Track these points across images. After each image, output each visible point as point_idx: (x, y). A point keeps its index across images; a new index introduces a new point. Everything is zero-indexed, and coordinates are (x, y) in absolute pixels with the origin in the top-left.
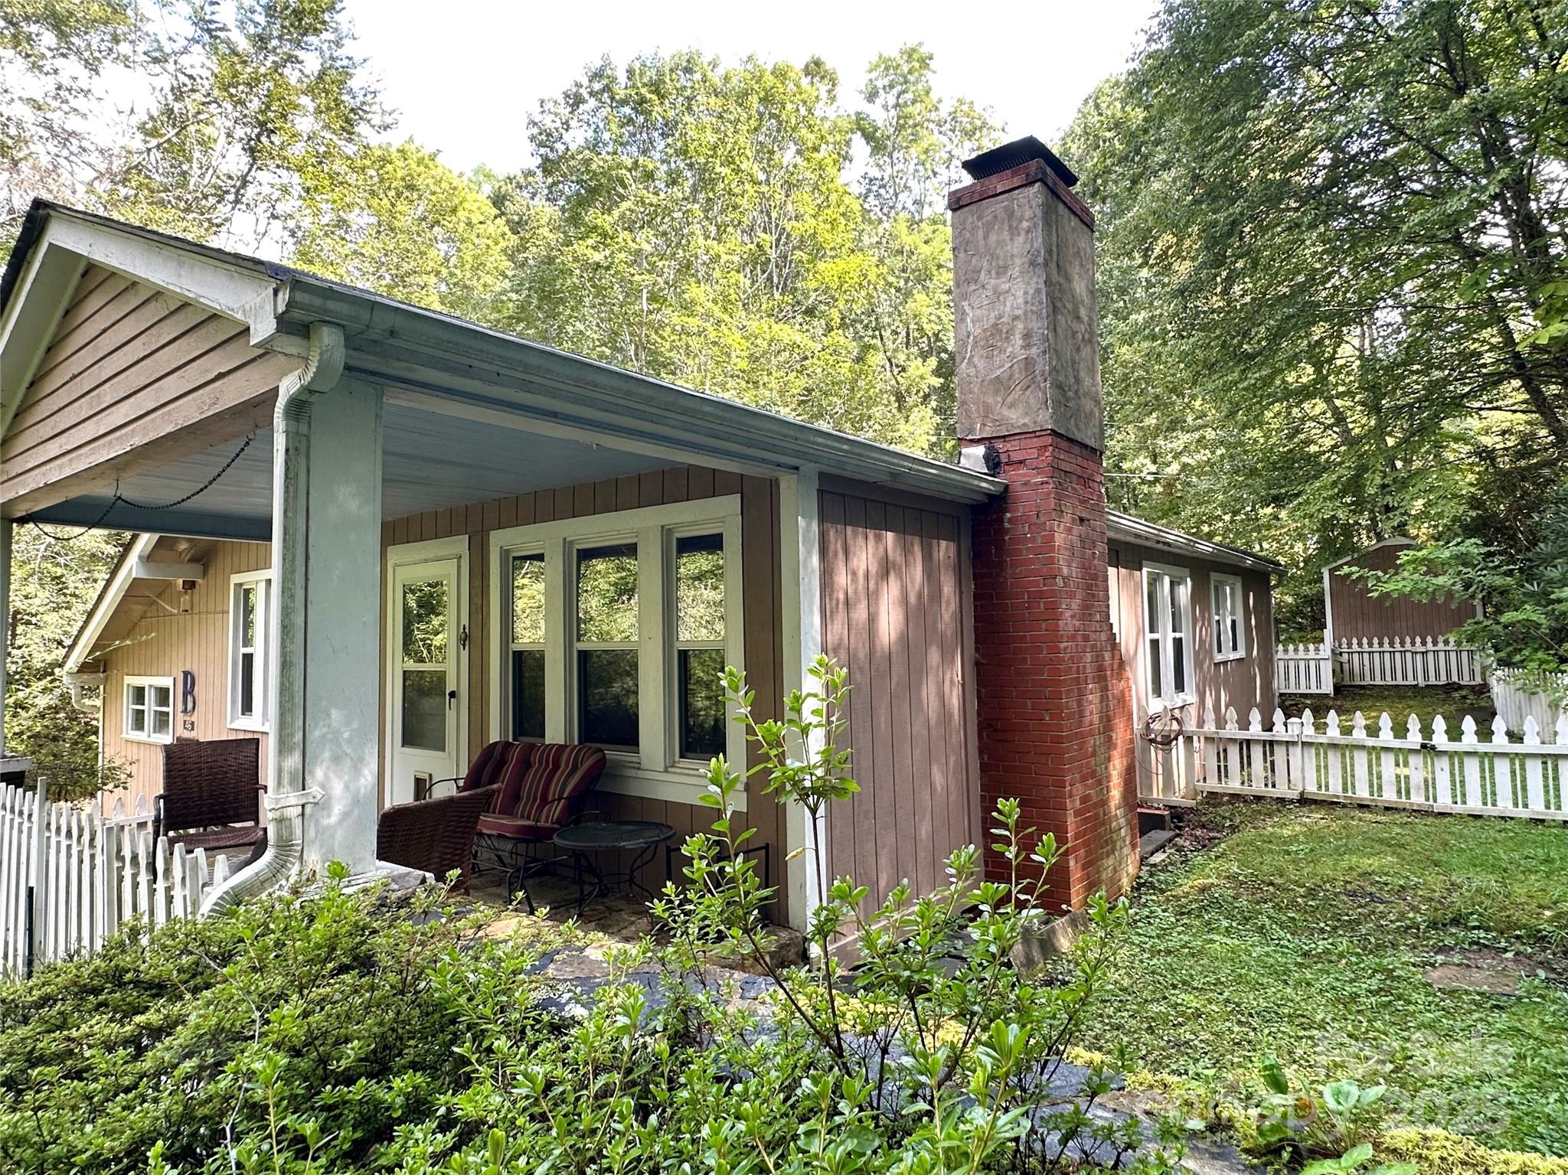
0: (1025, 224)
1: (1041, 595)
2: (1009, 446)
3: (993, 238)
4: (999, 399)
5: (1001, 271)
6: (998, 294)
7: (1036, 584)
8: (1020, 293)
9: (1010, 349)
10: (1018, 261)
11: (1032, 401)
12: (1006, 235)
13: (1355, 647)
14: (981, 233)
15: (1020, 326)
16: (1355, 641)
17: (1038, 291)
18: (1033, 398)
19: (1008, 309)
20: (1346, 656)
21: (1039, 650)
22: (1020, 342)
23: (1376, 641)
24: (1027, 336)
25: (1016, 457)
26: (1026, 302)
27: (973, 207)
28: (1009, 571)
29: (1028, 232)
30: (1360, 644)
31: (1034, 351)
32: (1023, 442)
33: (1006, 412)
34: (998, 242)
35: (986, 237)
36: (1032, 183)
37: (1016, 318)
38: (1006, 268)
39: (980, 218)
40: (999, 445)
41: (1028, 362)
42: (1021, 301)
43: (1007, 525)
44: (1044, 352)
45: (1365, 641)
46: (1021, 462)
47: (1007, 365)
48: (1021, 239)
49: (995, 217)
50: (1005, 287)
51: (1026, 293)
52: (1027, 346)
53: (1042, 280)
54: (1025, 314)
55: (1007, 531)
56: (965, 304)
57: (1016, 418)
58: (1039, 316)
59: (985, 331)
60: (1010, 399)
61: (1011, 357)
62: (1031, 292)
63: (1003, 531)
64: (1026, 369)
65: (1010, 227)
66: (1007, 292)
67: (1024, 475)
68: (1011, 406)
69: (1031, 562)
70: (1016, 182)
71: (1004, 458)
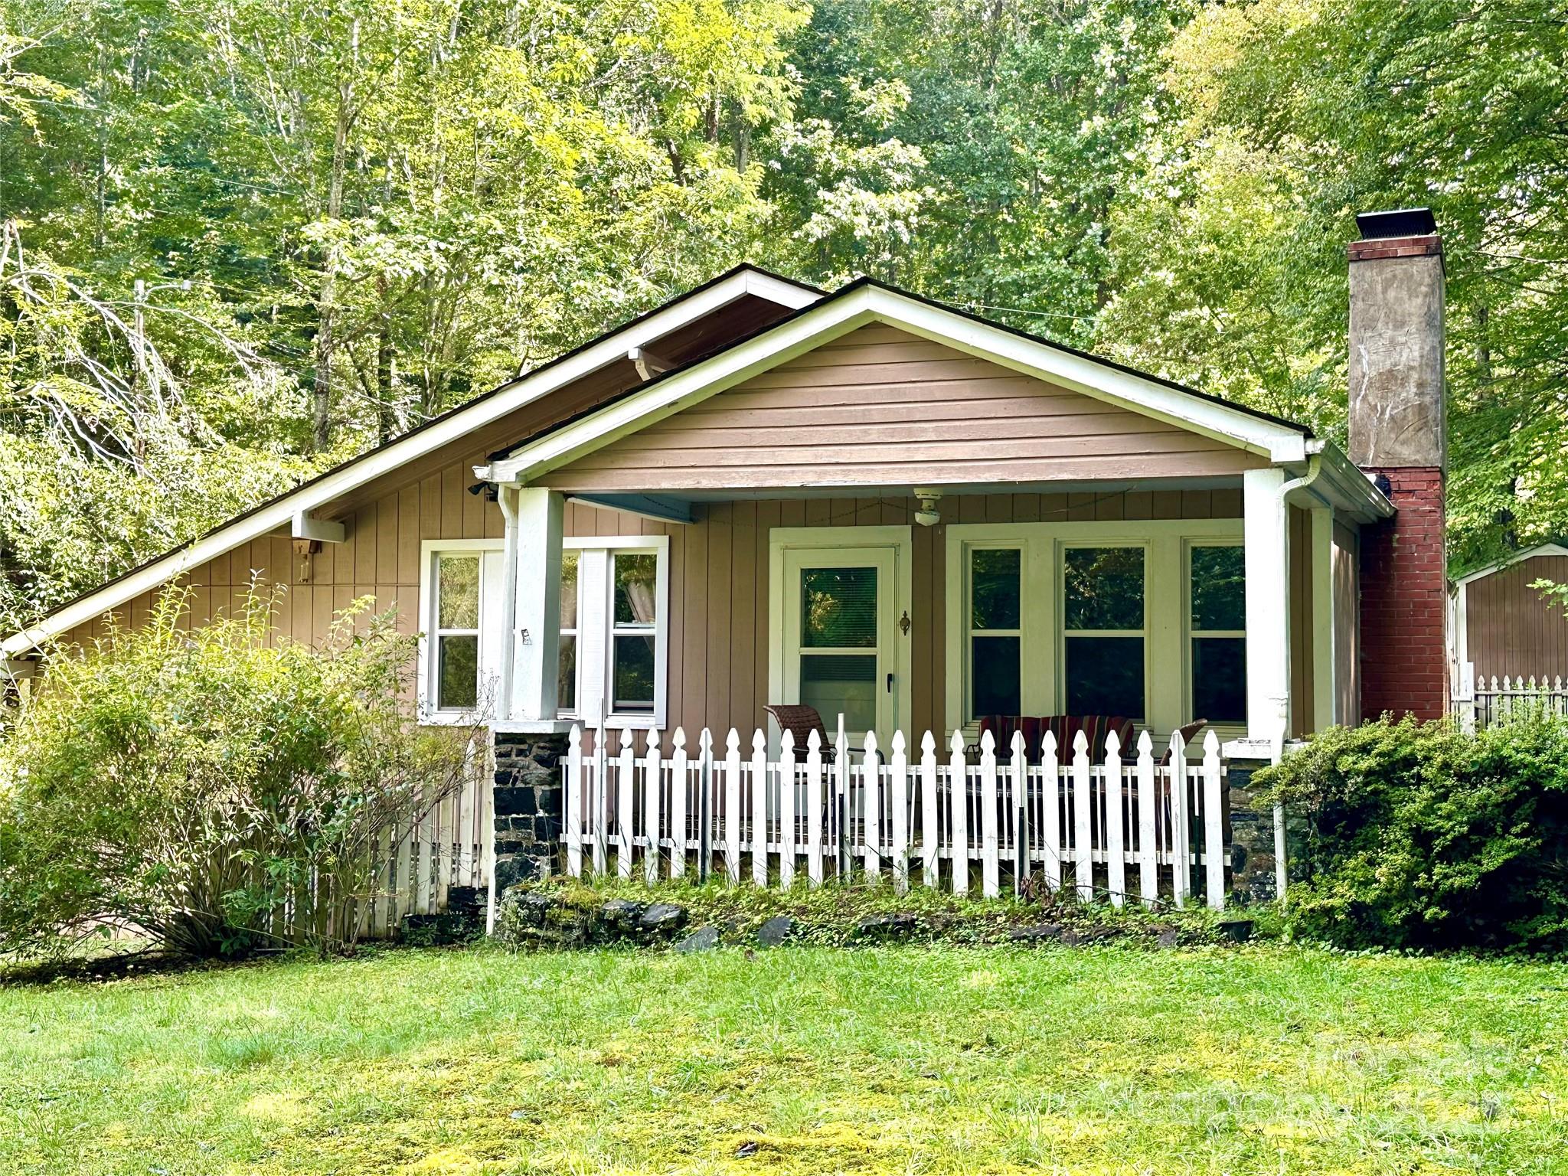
0: (1424, 289)
1: (1426, 605)
2: (1399, 477)
3: (1391, 294)
4: (1393, 436)
5: (1400, 325)
6: (1392, 342)
7: (1422, 596)
8: (1416, 348)
9: (1404, 395)
10: (1415, 319)
11: (1424, 441)
12: (1404, 294)
13: (1494, 689)
14: (1379, 288)
15: (1415, 376)
16: (1494, 680)
17: (1433, 348)
18: (1426, 439)
19: (1404, 358)
20: (1482, 699)
21: (1423, 651)
22: (1414, 390)
23: (1520, 681)
24: (1421, 385)
25: (1405, 487)
26: (1422, 357)
27: (1373, 262)
28: (1396, 583)
29: (1426, 296)
30: (1501, 685)
31: (1427, 399)
32: (1413, 475)
33: (1398, 448)
34: (1396, 298)
35: (1385, 291)
36: (1431, 255)
37: (1411, 368)
38: (1403, 324)
39: (1380, 273)
40: (1391, 476)
41: (1421, 409)
42: (1416, 354)
43: (1395, 545)
44: (1437, 402)
45: (1507, 681)
46: (1410, 492)
47: (1401, 408)
48: (1420, 300)
49: (1394, 276)
50: (1402, 339)
51: (1422, 348)
52: (1420, 394)
53: (1436, 340)
54: (1421, 365)
55: (1394, 550)
56: (1362, 347)
57: (1408, 454)
58: (1434, 370)
59: (1380, 374)
60: (1402, 437)
61: (1406, 401)
62: (1427, 348)
63: (1390, 549)
64: (1420, 414)
65: (1409, 289)
66: (1403, 344)
67: (1413, 503)
68: (1403, 443)
69: (1417, 577)
70: (1417, 250)
71: (1394, 487)
